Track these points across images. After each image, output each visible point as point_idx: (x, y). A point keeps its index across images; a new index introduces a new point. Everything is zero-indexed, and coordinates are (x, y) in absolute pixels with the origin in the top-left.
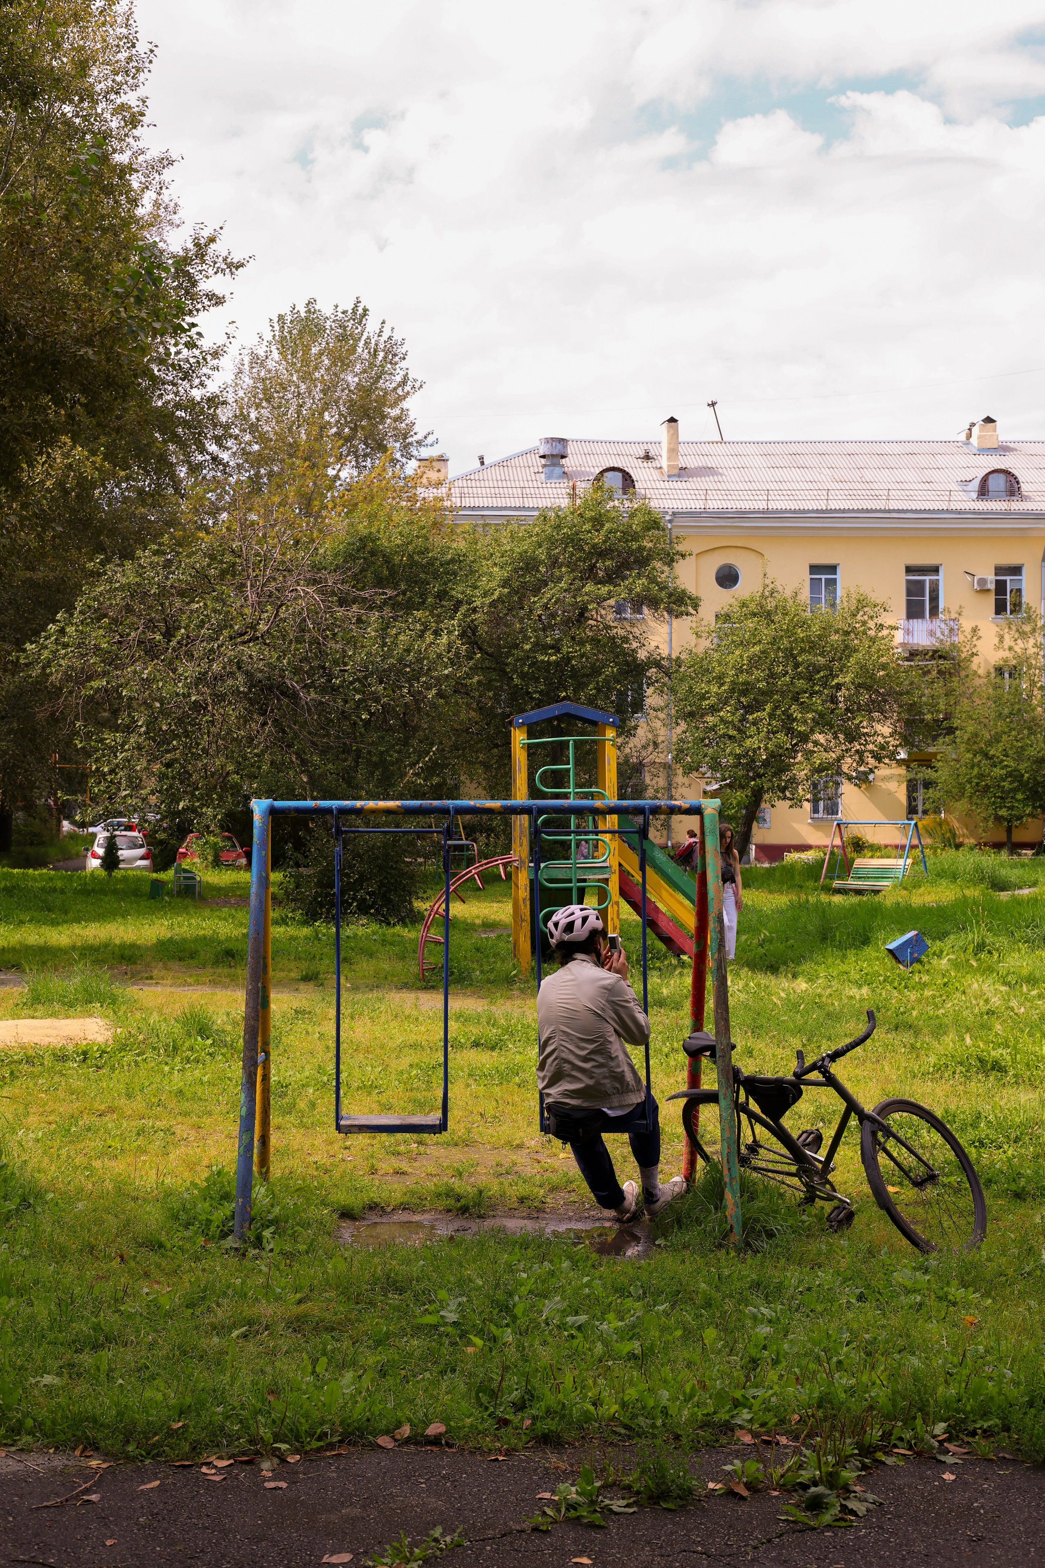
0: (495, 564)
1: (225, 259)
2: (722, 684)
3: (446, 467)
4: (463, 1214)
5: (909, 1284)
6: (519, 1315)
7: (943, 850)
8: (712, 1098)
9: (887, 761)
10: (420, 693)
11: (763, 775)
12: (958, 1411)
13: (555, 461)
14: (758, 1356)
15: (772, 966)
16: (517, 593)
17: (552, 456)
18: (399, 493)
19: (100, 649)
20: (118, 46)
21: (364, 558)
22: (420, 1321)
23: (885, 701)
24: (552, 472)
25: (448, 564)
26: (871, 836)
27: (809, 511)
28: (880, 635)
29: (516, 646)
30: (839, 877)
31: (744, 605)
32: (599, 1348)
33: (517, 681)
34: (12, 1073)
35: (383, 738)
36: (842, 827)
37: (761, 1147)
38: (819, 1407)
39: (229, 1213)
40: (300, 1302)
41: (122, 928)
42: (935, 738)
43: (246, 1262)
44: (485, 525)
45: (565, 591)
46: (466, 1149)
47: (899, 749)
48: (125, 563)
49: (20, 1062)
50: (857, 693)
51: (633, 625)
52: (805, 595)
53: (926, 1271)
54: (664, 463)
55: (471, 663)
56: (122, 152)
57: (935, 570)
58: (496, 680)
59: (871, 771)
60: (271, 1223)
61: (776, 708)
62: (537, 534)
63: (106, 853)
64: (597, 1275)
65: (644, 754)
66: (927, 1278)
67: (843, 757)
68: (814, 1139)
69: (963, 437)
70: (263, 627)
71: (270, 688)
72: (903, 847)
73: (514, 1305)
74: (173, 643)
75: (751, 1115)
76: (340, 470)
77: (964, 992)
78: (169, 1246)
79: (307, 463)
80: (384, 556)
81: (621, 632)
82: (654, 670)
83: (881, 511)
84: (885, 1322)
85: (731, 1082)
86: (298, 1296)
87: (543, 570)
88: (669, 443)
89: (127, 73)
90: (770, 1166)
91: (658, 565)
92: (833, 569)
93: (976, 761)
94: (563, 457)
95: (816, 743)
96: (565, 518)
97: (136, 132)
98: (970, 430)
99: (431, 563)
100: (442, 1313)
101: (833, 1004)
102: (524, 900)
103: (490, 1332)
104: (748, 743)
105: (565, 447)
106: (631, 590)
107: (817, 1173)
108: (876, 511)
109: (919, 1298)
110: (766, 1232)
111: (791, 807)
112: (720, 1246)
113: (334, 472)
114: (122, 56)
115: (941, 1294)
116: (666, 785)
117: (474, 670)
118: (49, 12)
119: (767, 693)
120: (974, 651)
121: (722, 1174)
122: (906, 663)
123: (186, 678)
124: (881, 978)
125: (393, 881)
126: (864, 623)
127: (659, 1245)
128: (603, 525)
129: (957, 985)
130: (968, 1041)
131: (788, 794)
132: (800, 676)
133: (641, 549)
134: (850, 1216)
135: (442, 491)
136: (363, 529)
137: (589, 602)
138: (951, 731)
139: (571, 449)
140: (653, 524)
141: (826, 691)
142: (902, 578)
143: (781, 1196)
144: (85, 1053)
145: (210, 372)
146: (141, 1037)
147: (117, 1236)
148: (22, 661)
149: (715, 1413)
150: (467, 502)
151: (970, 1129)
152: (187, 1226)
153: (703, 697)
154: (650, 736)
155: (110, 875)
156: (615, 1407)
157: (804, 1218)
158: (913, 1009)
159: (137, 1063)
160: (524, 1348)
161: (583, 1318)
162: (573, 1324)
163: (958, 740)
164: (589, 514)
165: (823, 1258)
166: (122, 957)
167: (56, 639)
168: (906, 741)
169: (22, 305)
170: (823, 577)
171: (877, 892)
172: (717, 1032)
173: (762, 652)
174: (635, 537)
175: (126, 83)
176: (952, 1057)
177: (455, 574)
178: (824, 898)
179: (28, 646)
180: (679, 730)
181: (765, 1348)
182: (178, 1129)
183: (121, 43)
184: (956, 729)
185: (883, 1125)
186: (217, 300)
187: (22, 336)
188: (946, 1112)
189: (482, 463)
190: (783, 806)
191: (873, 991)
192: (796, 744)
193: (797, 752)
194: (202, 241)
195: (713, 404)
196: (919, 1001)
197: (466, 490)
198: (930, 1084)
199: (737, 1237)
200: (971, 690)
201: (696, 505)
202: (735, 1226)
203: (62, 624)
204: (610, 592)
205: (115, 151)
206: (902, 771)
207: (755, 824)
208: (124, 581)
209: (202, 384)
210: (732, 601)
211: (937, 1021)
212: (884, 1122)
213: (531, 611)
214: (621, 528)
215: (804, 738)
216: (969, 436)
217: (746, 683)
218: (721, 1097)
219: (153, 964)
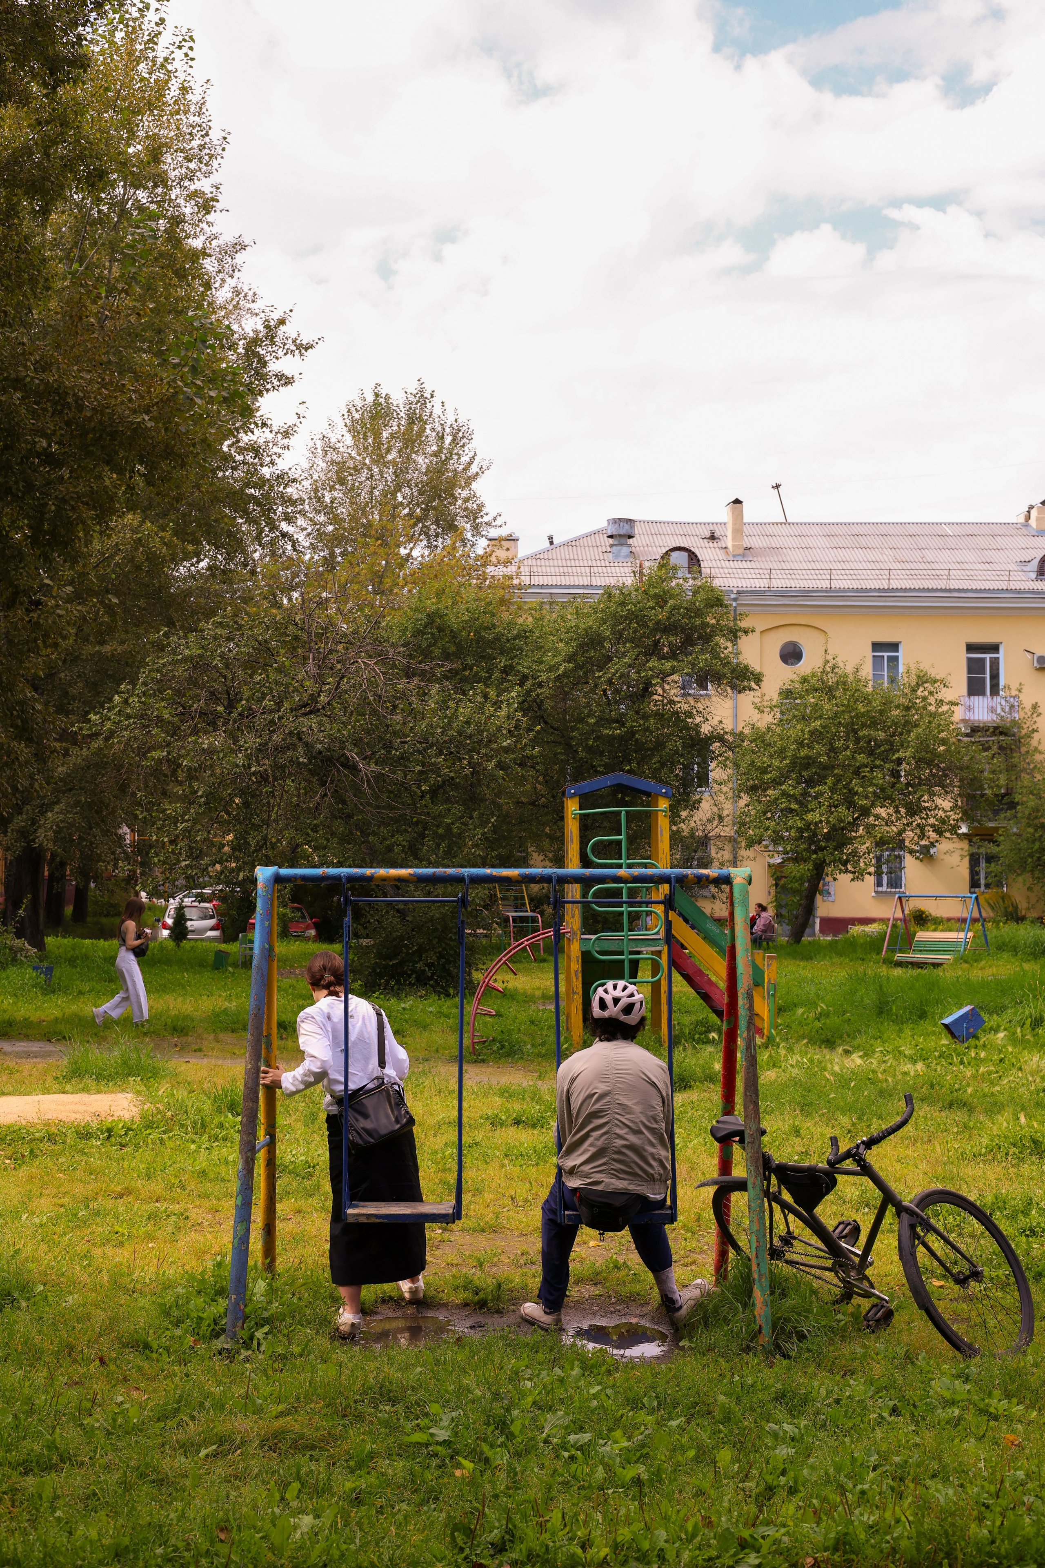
0: (561, 640)
1: (294, 341)
2: (785, 758)
3: (516, 547)
4: (481, 1308)
5: (947, 1395)
6: (517, 1433)
7: (1005, 923)
8: (741, 1186)
9: (948, 835)
10: (480, 764)
11: (825, 848)
12: (990, 1555)
13: (623, 541)
14: (775, 1483)
15: (828, 1041)
16: (581, 668)
17: (620, 536)
18: (468, 571)
19: (162, 721)
20: (190, 134)
21: (432, 634)
22: (407, 1439)
23: (946, 776)
24: (619, 551)
25: (514, 639)
26: (933, 909)
27: (871, 590)
28: (940, 710)
29: (581, 720)
30: (901, 951)
31: (804, 680)
32: (600, 1473)
33: (582, 754)
34: (32, 1151)
35: (449, 810)
36: (904, 900)
37: (795, 1238)
38: (836, 1549)
39: (222, 1310)
40: (280, 1415)
41: (180, 999)
42: (996, 813)
43: (235, 1367)
44: (551, 603)
45: (630, 666)
46: (493, 1235)
47: (960, 824)
48: (189, 635)
49: (41, 1140)
50: (918, 767)
51: (697, 701)
52: (867, 671)
53: (967, 1380)
54: (729, 543)
55: (532, 735)
56: (196, 236)
57: (995, 648)
58: (561, 753)
59: (932, 845)
60: (267, 1321)
61: (838, 781)
62: (602, 611)
63: (174, 923)
64: (611, 1383)
65: (709, 827)
66: (968, 1387)
67: (904, 830)
68: (851, 1231)
69: (1022, 520)
70: (323, 699)
71: (329, 760)
72: (964, 920)
73: (512, 1421)
74: (234, 715)
75: (784, 1206)
76: (411, 549)
77: (1020, 1069)
78: (155, 1346)
79: (380, 542)
80: (452, 631)
81: (685, 707)
82: (718, 744)
83: (941, 590)
84: (918, 1440)
85: (761, 1170)
86: (281, 1407)
87: (607, 645)
88: (734, 524)
89: (200, 160)
90: (806, 1260)
91: (722, 642)
92: (894, 646)
93: (1037, 835)
94: (630, 537)
95: (877, 817)
96: (629, 595)
97: (209, 218)
98: (1029, 512)
99: (497, 639)
100: (431, 1431)
101: (886, 1080)
102: (576, 972)
103: (482, 1453)
104: (809, 817)
105: (632, 527)
106: (694, 665)
107: (853, 1268)
108: (937, 590)
109: (957, 1412)
110: (797, 1333)
111: (852, 880)
112: (747, 1349)
113: (407, 551)
114: (195, 143)
115: (982, 1406)
116: (731, 858)
117: (534, 742)
118: (124, 100)
119: (827, 768)
120: (1035, 727)
121: (750, 1270)
122: (966, 739)
123: (246, 750)
124: (937, 1054)
125: (452, 952)
126: (924, 699)
127: (683, 1347)
128: (666, 602)
129: (1014, 1060)
130: (1023, 1119)
131: (849, 867)
132: (860, 750)
133: (705, 625)
134: (889, 1314)
135: (511, 570)
136: (431, 604)
137: (652, 677)
138: (1013, 805)
139: (637, 530)
140: (716, 600)
141: (887, 766)
142: (962, 656)
143: (814, 1292)
144: (109, 1130)
145: (280, 451)
146: (169, 1114)
147: (100, 1335)
148: (85, 732)
149: (718, 1557)
150: (536, 581)
151: (1020, 1216)
152: (178, 1323)
153: (764, 771)
154: (715, 809)
155: (178, 945)
156: (605, 1551)
157: (840, 1316)
158: (968, 1085)
159: (162, 1141)
160: (516, 1474)
161: (587, 1437)
162: (576, 1443)
163: (1019, 815)
164: (652, 592)
165: (857, 1363)
166: (175, 1029)
167: (120, 711)
168: (967, 816)
169: (82, 378)
170: (886, 654)
171: (936, 965)
172: (746, 1117)
173: (824, 727)
174: (698, 613)
175: (200, 170)
176: (1006, 1137)
177: (521, 649)
178: (884, 970)
179: (92, 717)
180: (742, 803)
181: (784, 1473)
182: (193, 1214)
183: (195, 131)
184: (1018, 804)
185: (922, 1218)
186: (286, 380)
187: (80, 408)
188: (996, 1198)
189: (552, 543)
190: (844, 879)
191: (928, 1067)
192: (857, 818)
193: (858, 825)
194: (272, 323)
195: (777, 486)
196: (974, 1077)
197: (535, 569)
198: (981, 1165)
199: (766, 1338)
200: (1032, 766)
201: (760, 584)
202: (764, 1326)
203: (125, 696)
204: (673, 667)
205: (188, 237)
206: (965, 845)
207: (818, 898)
208: (187, 652)
209: (272, 463)
210: (794, 677)
211: (992, 1100)
212: (923, 1214)
213: (596, 686)
214: (685, 605)
215: (865, 812)
216: (1028, 518)
217: (807, 757)
218: (750, 1186)
219: (205, 1036)
